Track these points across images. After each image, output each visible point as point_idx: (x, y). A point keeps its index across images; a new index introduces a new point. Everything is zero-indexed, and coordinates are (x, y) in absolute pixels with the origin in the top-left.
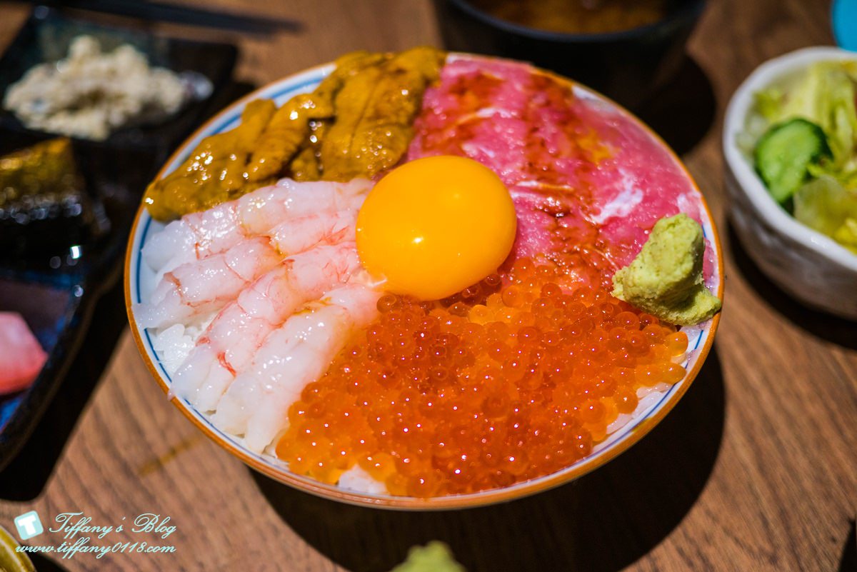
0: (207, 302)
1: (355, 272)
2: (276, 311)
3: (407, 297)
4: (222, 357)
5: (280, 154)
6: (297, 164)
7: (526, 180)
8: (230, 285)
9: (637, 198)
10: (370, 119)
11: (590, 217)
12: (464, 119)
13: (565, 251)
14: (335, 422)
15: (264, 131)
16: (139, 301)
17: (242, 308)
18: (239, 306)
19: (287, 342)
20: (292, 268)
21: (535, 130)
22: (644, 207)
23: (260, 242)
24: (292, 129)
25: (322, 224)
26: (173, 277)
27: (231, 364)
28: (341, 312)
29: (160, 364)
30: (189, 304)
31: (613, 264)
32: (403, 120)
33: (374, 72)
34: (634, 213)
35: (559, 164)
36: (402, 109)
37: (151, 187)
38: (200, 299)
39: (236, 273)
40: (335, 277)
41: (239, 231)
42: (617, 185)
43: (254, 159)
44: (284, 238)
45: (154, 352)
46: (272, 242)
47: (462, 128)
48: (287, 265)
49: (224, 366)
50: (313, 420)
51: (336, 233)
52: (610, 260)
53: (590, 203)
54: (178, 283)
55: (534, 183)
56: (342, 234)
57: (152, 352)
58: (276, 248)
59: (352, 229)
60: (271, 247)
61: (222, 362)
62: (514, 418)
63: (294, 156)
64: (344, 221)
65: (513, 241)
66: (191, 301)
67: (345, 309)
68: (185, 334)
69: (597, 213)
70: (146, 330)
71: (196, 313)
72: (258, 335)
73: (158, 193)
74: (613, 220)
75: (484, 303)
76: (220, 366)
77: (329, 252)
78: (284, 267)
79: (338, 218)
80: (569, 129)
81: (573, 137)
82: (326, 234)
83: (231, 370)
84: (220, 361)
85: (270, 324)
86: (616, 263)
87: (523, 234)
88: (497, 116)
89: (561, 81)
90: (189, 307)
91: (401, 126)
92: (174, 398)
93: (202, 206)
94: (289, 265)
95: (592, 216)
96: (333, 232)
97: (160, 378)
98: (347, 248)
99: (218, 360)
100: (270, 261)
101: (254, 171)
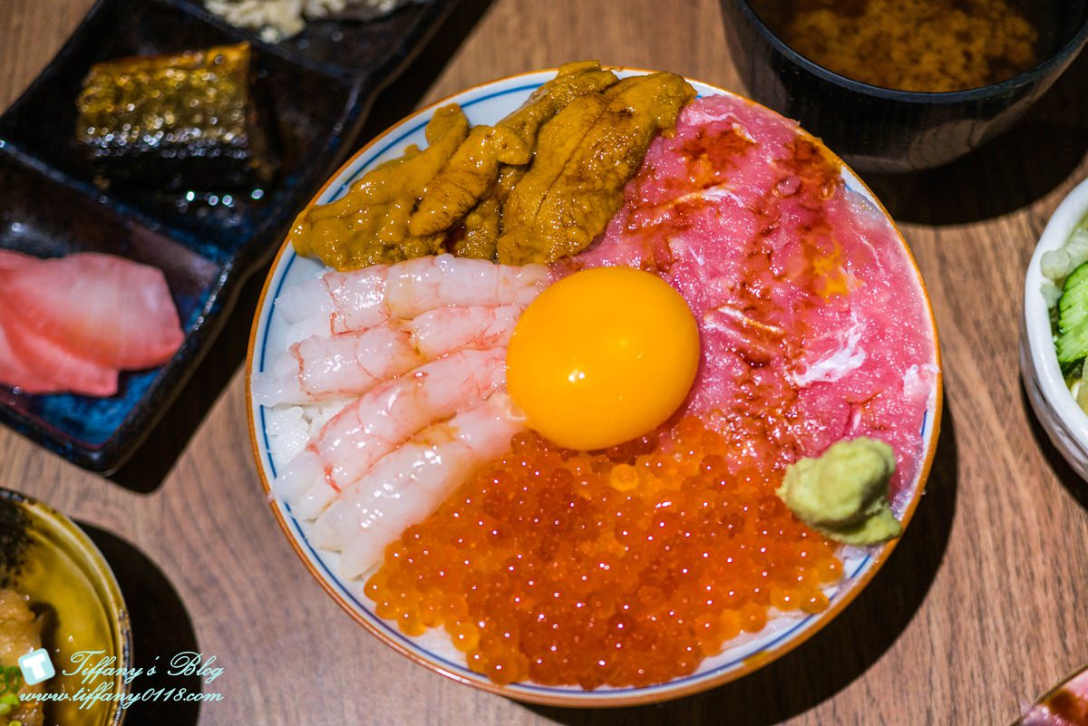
0: (329, 393)
1: (498, 391)
4: (329, 470)
6: (473, 219)
7: (733, 307)
9: (857, 362)
10: (569, 180)
11: (791, 374)
12: (684, 199)
13: (747, 414)
14: (428, 576)
15: (441, 171)
16: (262, 370)
18: (357, 415)
20: (423, 383)
21: (767, 233)
22: (860, 375)
23: (398, 339)
24: (476, 175)
25: (476, 321)
26: (299, 354)
27: (337, 480)
28: (465, 451)
29: (269, 454)
30: (309, 393)
31: (799, 442)
32: (610, 186)
33: (594, 107)
34: (848, 379)
35: (779, 291)
36: (613, 170)
38: (321, 391)
39: (365, 369)
40: (474, 393)
41: (382, 311)
42: (839, 335)
43: (422, 207)
44: (428, 334)
45: (265, 435)
46: (413, 339)
47: (679, 209)
49: (329, 482)
51: (489, 337)
52: (796, 437)
53: (797, 356)
54: (301, 365)
55: (738, 315)
56: (495, 338)
57: (263, 435)
58: (415, 346)
59: (508, 334)
60: (410, 345)
61: (328, 476)
62: (620, 616)
63: (471, 209)
64: (502, 321)
65: (689, 388)
66: (312, 390)
67: (469, 447)
68: (303, 417)
69: (801, 371)
70: (262, 407)
71: (316, 400)
72: (371, 454)
73: (307, 226)
75: (632, 463)
76: (324, 480)
77: (474, 362)
78: (416, 380)
79: (495, 318)
80: (810, 239)
81: (811, 253)
82: (477, 335)
83: (335, 487)
84: (326, 474)
86: (803, 442)
87: (705, 381)
88: (727, 202)
89: (830, 156)
90: (309, 396)
91: (605, 195)
92: (274, 501)
94: (422, 378)
95: (794, 373)
96: (487, 334)
98: (496, 359)
99: (324, 473)
100: (405, 361)
101: (420, 223)
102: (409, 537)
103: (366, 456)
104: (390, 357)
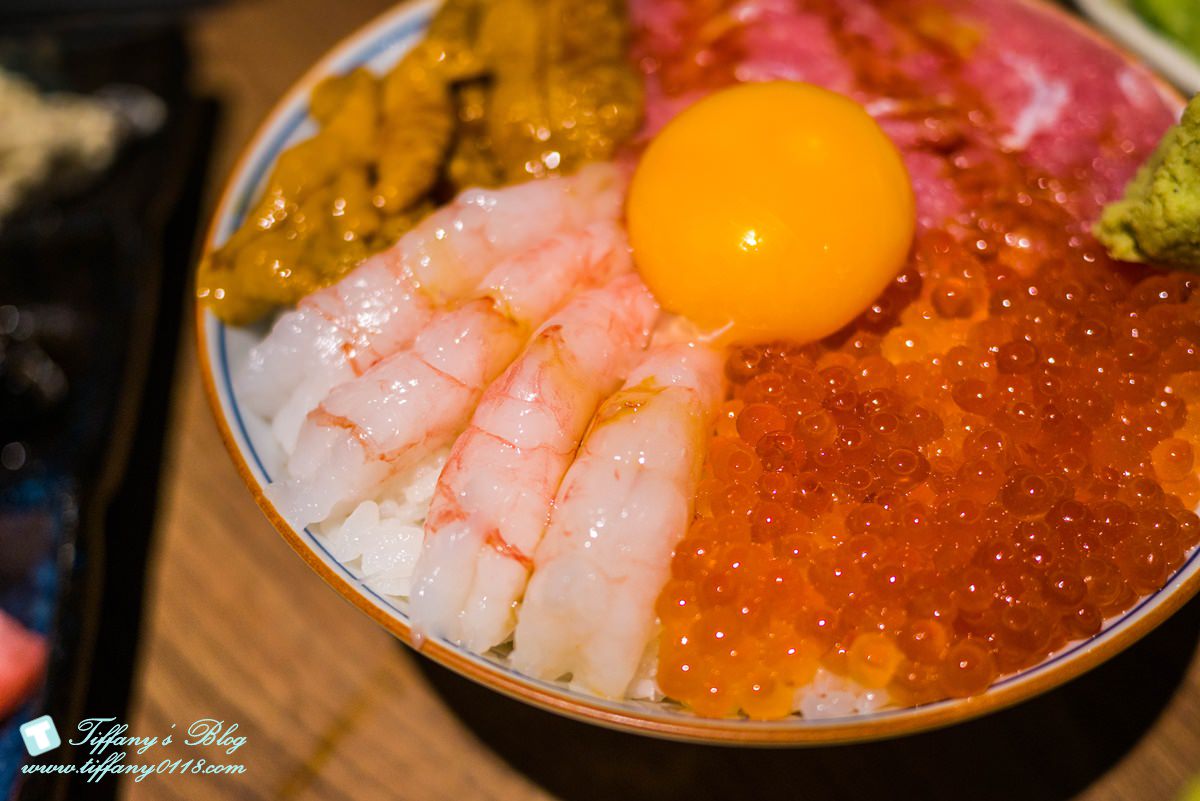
0: (411, 445)
1: (658, 324)
2: (562, 426)
3: (777, 345)
4: (493, 538)
5: (428, 152)
6: (458, 167)
8: (447, 403)
9: (1061, 95)
10: (561, 61)
11: (998, 141)
12: (712, 31)
16: (270, 481)
17: (499, 438)
18: (486, 434)
19: (617, 476)
20: (562, 341)
23: (479, 310)
24: (429, 108)
25: (568, 254)
26: (330, 415)
27: (519, 546)
28: (686, 396)
29: (364, 586)
30: (382, 458)
32: (613, 51)
34: (1067, 118)
35: (907, 67)
36: (603, 34)
37: (204, 267)
38: (400, 444)
39: (453, 378)
43: (382, 172)
44: (517, 291)
45: (342, 566)
46: (498, 305)
47: (718, 45)
48: (552, 338)
49: (505, 555)
50: (717, 608)
51: (597, 267)
53: (990, 119)
54: (344, 423)
55: (886, 106)
56: (606, 265)
57: (336, 565)
58: (506, 314)
59: (619, 253)
60: (499, 314)
61: (500, 548)
63: (449, 152)
64: (601, 240)
66: (386, 451)
67: (690, 390)
68: (382, 517)
69: (1007, 132)
70: (306, 530)
71: (393, 472)
72: (546, 481)
73: (222, 275)
74: (1041, 138)
75: (899, 324)
76: (498, 557)
78: (549, 341)
79: (590, 237)
82: (579, 270)
83: (520, 558)
84: (494, 547)
85: (556, 454)
90: (384, 462)
91: (614, 61)
92: (425, 642)
93: (323, 276)
94: (556, 335)
95: (1000, 138)
96: (592, 263)
97: (380, 612)
98: (627, 287)
99: (489, 547)
100: (505, 342)
101: (392, 192)
102: (683, 564)
103: (540, 487)
104: (481, 342)
